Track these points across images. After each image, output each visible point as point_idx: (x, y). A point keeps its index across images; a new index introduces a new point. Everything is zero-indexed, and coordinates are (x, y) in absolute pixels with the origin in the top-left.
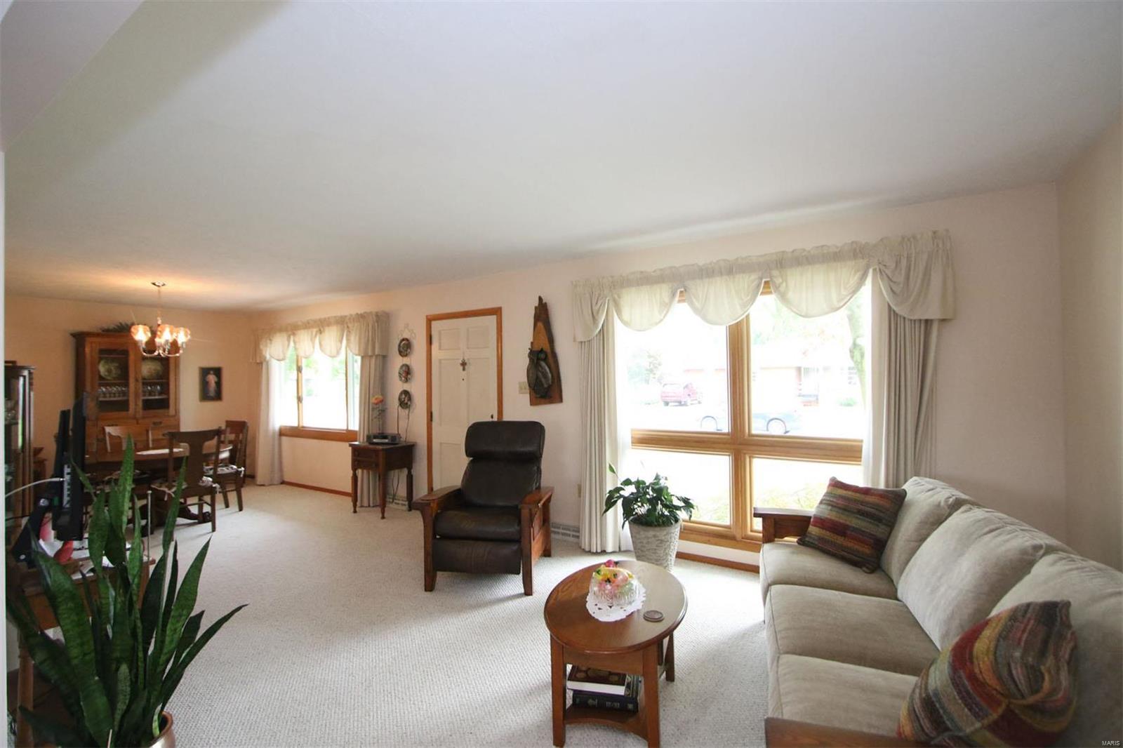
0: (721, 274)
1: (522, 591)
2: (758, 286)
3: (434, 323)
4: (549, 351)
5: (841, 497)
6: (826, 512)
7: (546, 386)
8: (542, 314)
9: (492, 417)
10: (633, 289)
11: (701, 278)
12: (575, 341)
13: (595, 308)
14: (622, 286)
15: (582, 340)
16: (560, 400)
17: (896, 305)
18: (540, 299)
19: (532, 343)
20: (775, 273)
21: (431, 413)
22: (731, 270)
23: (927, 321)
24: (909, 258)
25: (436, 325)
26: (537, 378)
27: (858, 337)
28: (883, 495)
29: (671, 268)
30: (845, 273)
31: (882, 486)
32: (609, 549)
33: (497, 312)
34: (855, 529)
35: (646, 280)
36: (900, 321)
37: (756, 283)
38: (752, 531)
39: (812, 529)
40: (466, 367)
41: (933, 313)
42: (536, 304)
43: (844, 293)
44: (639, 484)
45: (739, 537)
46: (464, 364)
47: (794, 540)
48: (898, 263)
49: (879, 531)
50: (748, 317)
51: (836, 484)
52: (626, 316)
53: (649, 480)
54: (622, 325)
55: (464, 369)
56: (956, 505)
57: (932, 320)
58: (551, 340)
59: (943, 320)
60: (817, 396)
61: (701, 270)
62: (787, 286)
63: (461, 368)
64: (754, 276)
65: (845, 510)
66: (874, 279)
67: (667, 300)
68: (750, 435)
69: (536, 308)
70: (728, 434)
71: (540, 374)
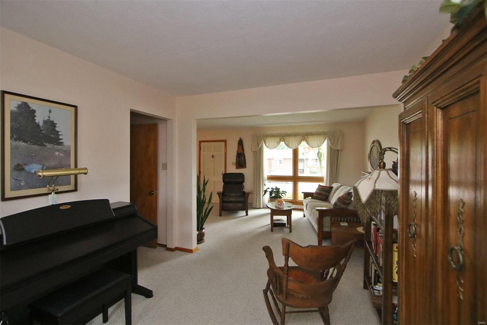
0: (293, 136)
1: (245, 215)
2: (302, 140)
3: (202, 143)
4: (242, 153)
5: (321, 188)
6: (318, 191)
7: (242, 163)
8: (241, 143)
9: (223, 172)
10: (269, 138)
11: (288, 136)
12: (252, 151)
13: (259, 142)
14: (266, 137)
15: (254, 151)
16: (245, 167)
17: (332, 146)
18: (240, 138)
19: (237, 151)
20: (306, 137)
21: (200, 172)
22: (295, 135)
23: (338, 150)
24: (335, 136)
25: (202, 144)
26: (239, 161)
27: (320, 149)
28: (329, 187)
29: (280, 133)
30: (321, 138)
31: (328, 186)
32: (261, 207)
33: (225, 141)
34: (322, 194)
35: (273, 136)
36: (332, 150)
37: (301, 139)
38: (298, 200)
39: (314, 195)
40: (214, 157)
41: (339, 148)
42: (239, 139)
43: (321, 142)
44: (272, 188)
45: (295, 202)
46: (213, 156)
47: (310, 198)
48: (332, 137)
49: (327, 194)
50: (298, 148)
51: (320, 185)
52: (267, 144)
53: (274, 188)
54: (266, 147)
55: (213, 158)
56: (341, 186)
57: (339, 150)
58: (243, 150)
59: (341, 150)
60: (304, 170)
61: (288, 135)
62: (308, 140)
63: (212, 157)
64: (301, 137)
65: (321, 190)
66: (327, 140)
67: (279, 141)
68: (298, 176)
69: (239, 141)
70: (292, 176)
71: (240, 160)
